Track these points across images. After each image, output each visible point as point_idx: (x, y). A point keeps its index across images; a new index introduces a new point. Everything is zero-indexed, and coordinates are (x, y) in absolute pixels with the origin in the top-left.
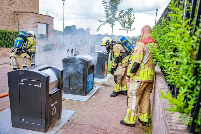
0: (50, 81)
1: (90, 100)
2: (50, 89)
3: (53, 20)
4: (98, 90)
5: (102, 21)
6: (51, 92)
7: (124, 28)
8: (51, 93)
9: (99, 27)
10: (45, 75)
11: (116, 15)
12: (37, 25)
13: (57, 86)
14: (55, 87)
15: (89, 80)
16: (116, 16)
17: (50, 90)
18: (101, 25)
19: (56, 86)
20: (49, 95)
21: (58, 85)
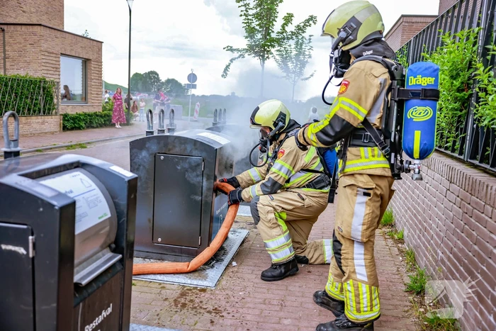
0: (77, 225)
1: (223, 282)
2: (76, 261)
3: (100, 49)
4: (243, 242)
5: (235, 50)
6: (83, 275)
7: (285, 74)
8: (83, 278)
9: (228, 67)
10: (53, 198)
11: (273, 32)
12: (57, 59)
13: (109, 242)
14: (102, 248)
15: (217, 212)
16: (273, 35)
17: (80, 263)
18: (231, 61)
19: (105, 242)
20: (73, 287)
21: (113, 238)
